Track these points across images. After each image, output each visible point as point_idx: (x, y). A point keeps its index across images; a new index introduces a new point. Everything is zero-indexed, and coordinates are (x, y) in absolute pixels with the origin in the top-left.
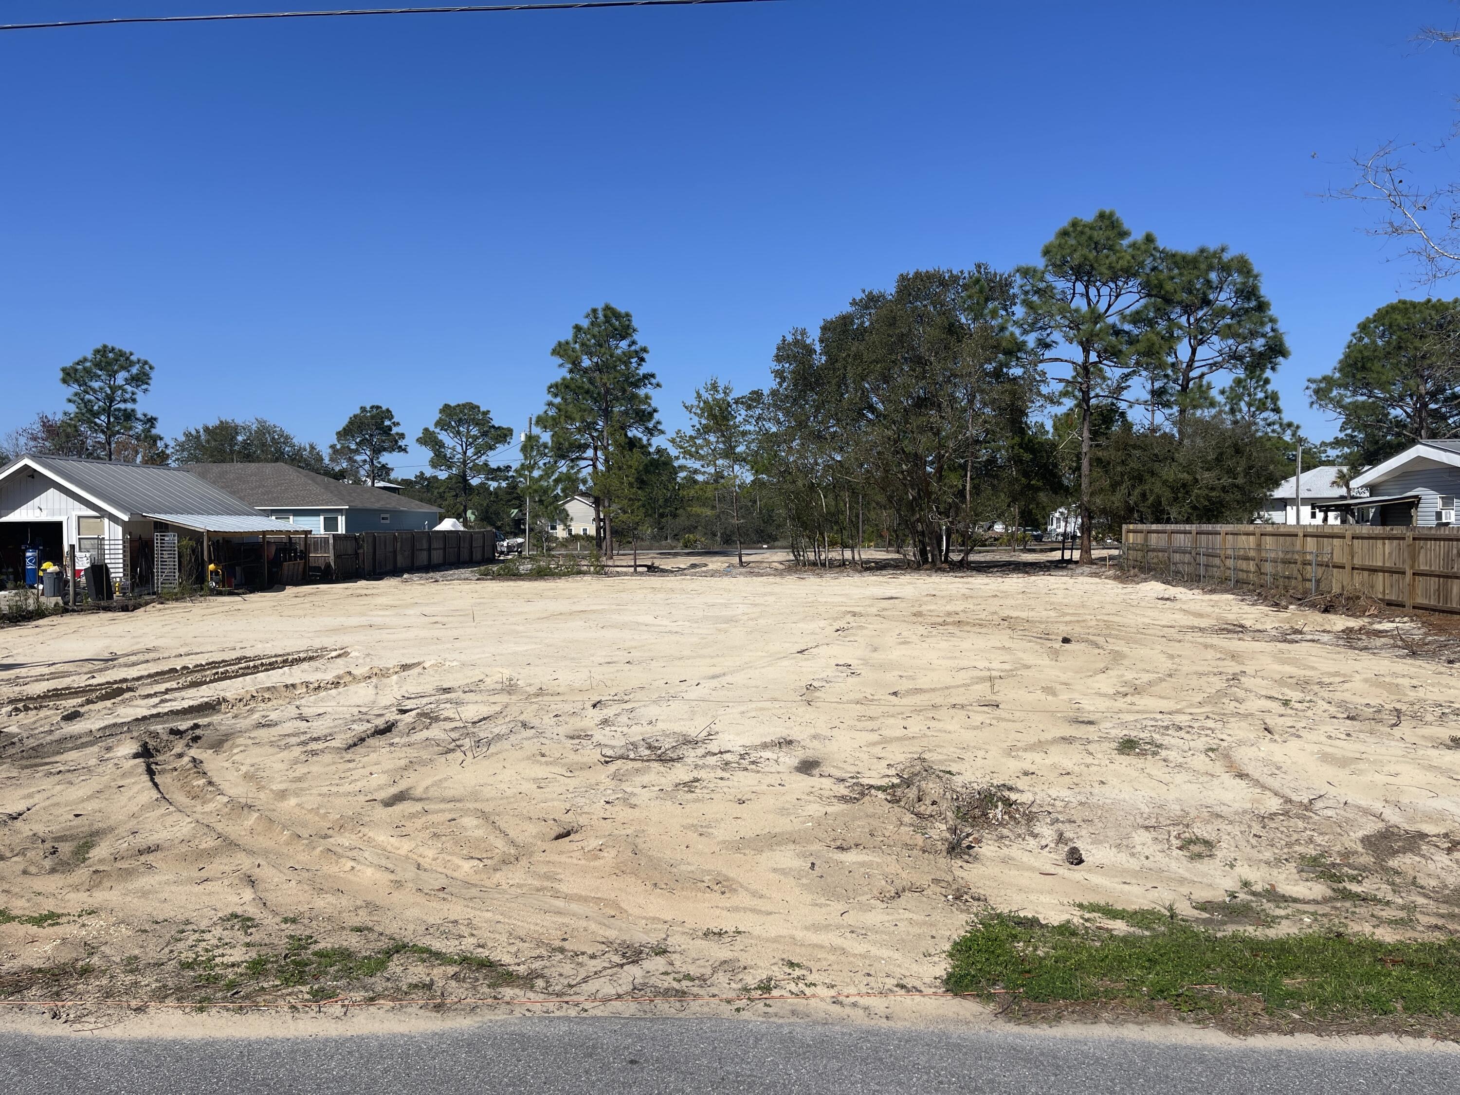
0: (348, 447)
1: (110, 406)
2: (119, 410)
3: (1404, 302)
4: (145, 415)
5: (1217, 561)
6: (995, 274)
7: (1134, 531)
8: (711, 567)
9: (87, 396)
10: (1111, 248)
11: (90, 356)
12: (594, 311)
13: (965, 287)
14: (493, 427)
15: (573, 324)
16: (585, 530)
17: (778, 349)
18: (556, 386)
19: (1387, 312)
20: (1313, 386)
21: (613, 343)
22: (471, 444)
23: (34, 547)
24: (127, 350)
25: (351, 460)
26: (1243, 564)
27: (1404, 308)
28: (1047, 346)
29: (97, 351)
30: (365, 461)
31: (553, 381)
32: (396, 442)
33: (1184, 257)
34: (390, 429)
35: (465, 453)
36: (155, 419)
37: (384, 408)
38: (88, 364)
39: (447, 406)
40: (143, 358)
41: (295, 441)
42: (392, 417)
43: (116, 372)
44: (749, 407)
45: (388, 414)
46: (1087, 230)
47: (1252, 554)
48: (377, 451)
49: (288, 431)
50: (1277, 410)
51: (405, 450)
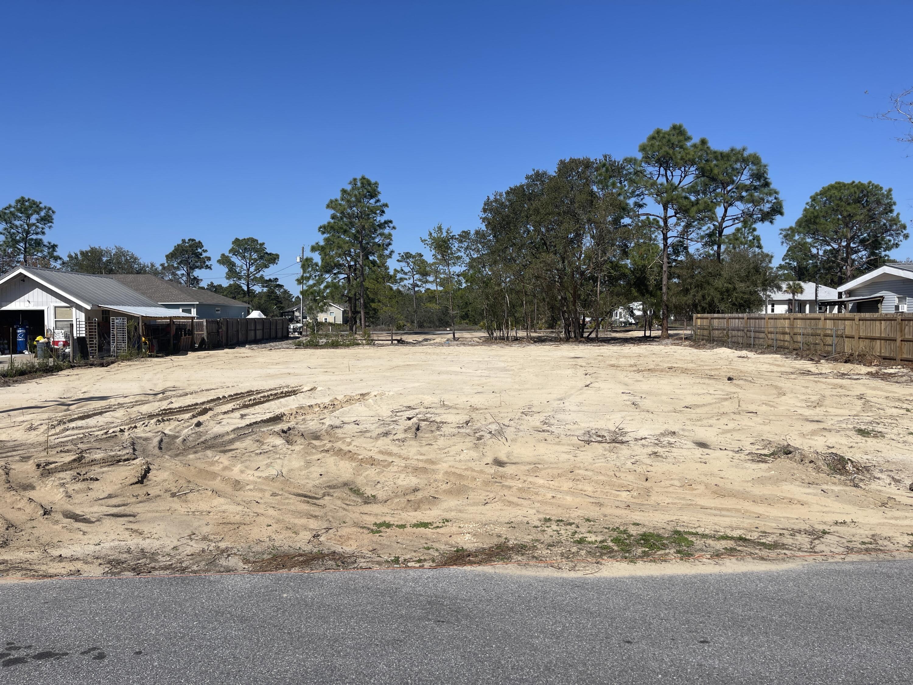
0: (173, 265)
1: (27, 237)
2: (32, 239)
3: (839, 183)
4: (49, 243)
5: (762, 335)
6: (615, 161)
7: (701, 318)
8: (436, 340)
9: (12, 230)
10: (681, 147)
11: (13, 204)
12: (355, 180)
13: (597, 169)
14: (267, 253)
15: (341, 189)
16: (326, 319)
17: (485, 204)
18: (324, 227)
19: (829, 189)
20: (784, 233)
21: (366, 200)
22: (252, 264)
23: (23, 327)
24: (37, 200)
25: (174, 274)
26: (781, 337)
27: (839, 186)
28: (640, 206)
29: (18, 201)
30: (183, 274)
31: (322, 224)
32: (205, 262)
33: (721, 154)
34: (201, 255)
35: (249, 270)
36: (56, 246)
37: (197, 241)
38: (12, 209)
39: (237, 240)
40: (48, 205)
41: (141, 261)
42: (203, 246)
43: (32, 214)
44: (461, 242)
45: (200, 245)
46: (666, 136)
47: (787, 330)
48: (193, 268)
49: (137, 254)
50: (760, 247)
51: (210, 268)
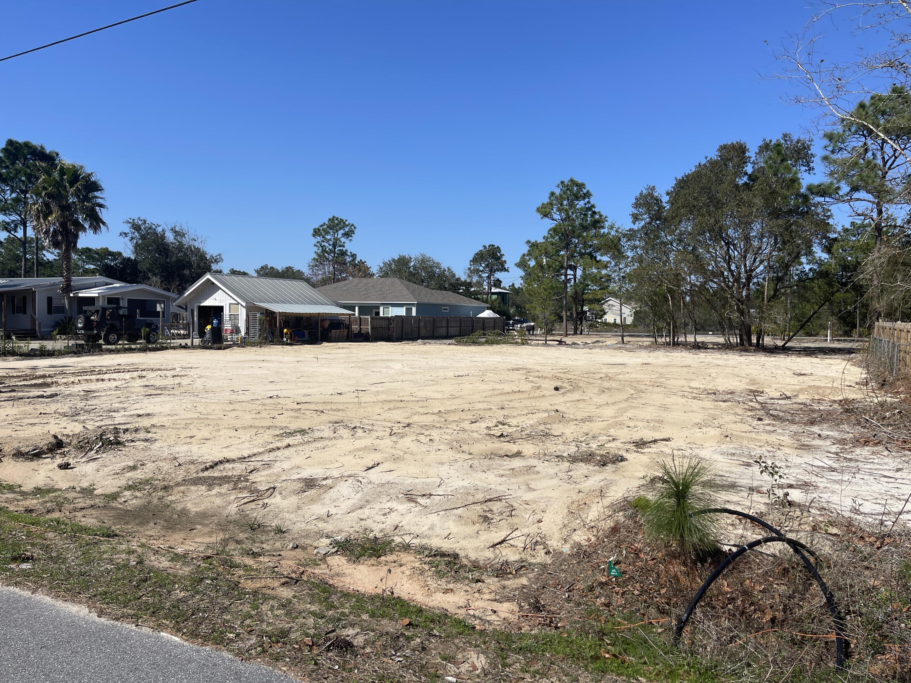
0: (478, 269)
1: (335, 248)
2: (339, 250)
4: (351, 253)
8: (608, 343)
9: (324, 243)
11: (326, 222)
16: (615, 320)
17: (637, 200)
21: (576, 202)
24: (344, 218)
29: (330, 220)
32: (503, 265)
34: (500, 258)
37: (496, 246)
38: (325, 226)
40: (352, 223)
42: (501, 251)
43: (338, 230)
45: (499, 249)
48: (492, 272)
51: (507, 271)
